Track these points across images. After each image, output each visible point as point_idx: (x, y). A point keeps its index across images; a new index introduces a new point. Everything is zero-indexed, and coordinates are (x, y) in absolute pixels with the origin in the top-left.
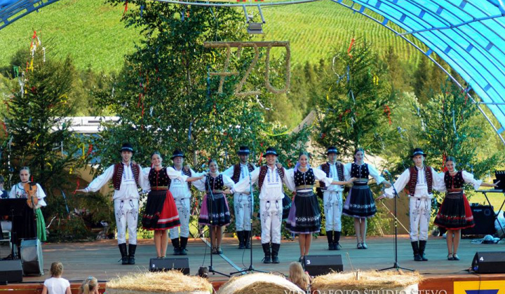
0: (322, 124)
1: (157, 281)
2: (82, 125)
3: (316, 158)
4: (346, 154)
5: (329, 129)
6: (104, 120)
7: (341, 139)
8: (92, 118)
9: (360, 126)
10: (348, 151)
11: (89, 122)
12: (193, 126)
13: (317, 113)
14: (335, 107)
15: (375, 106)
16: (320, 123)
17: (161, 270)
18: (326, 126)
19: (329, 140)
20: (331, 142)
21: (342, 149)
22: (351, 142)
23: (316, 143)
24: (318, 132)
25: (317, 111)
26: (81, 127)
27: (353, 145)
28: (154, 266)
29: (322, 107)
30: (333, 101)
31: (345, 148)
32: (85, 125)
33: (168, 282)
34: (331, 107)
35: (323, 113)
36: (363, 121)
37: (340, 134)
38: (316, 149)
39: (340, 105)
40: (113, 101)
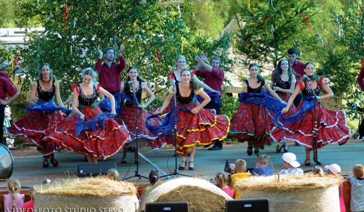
0: (243, 31)
1: (85, 187)
2: (9, 36)
3: (237, 65)
4: (266, 60)
5: (249, 36)
6: (29, 31)
7: (262, 46)
8: (18, 29)
9: (280, 33)
10: (268, 58)
11: (15, 33)
12: (118, 35)
13: (238, 22)
14: (255, 15)
15: (295, 13)
16: (241, 31)
17: (88, 175)
18: (247, 33)
19: (250, 48)
20: (252, 50)
21: (262, 56)
22: (272, 49)
23: (237, 50)
24: (239, 39)
25: (237, 19)
26: (8, 37)
27: (273, 51)
28: (82, 172)
29: (243, 15)
30: (254, 9)
31: (265, 55)
32: (11, 36)
33: (95, 187)
34: (252, 15)
35: (244, 21)
36: (283, 28)
37: (261, 42)
38: (238, 56)
39: (260, 13)
40: (37, 12)
